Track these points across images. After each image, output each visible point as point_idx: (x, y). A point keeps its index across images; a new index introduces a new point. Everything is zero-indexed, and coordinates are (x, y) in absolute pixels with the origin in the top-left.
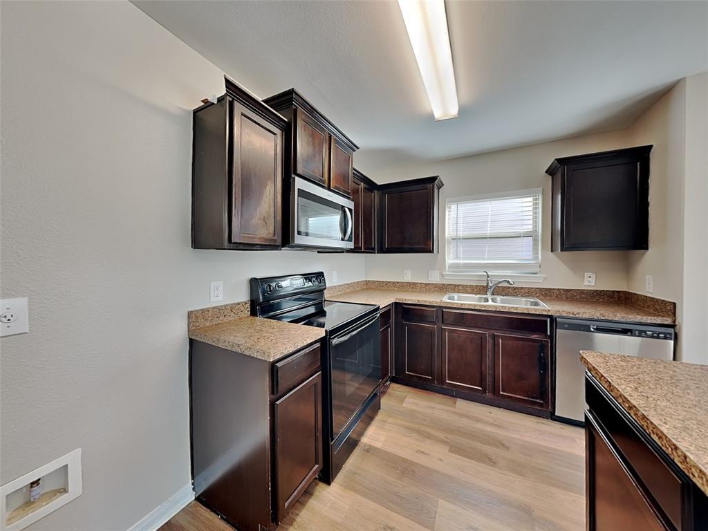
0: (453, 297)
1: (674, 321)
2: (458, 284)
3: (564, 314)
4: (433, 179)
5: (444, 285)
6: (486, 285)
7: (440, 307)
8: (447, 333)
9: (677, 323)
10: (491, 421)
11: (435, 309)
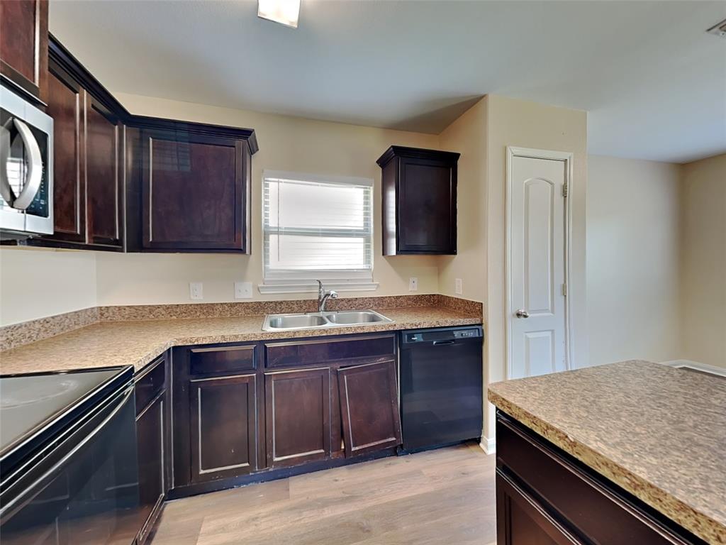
0: (276, 321)
1: (482, 321)
2: (280, 300)
3: (409, 327)
4: (246, 134)
5: (260, 303)
6: (318, 298)
7: (262, 342)
8: (273, 382)
9: (484, 322)
10: (339, 494)
11: (252, 347)
